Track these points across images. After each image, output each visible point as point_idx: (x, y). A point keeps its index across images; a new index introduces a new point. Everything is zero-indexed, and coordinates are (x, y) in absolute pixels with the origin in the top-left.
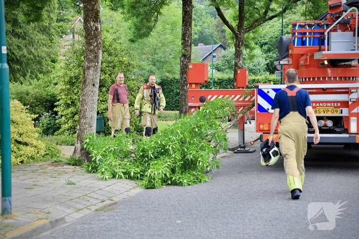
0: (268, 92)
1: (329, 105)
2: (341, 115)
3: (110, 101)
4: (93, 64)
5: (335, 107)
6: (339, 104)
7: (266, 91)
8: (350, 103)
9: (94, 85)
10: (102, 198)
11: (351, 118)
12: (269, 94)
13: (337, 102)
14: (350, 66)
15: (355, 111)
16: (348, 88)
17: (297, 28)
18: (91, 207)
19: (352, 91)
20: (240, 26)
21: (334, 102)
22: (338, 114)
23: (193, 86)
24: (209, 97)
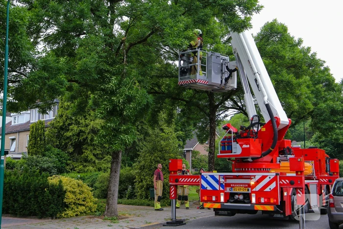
1: (241, 185)
2: (248, 192)
3: (155, 178)
4: (115, 160)
5: (245, 187)
6: (247, 185)
7: (205, 176)
8: (251, 185)
11: (252, 194)
12: (207, 178)
13: (246, 184)
15: (254, 190)
19: (252, 177)
21: (244, 184)
22: (246, 192)
23: (173, 173)
24: (181, 179)
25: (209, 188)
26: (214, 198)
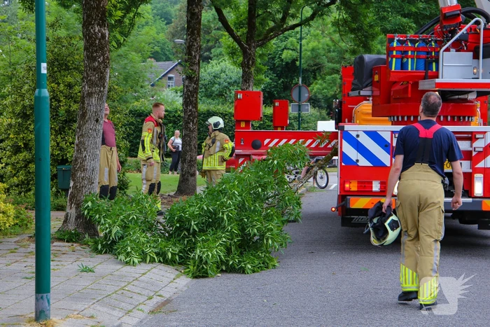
0: (358, 136)
4: (97, 89)
7: (354, 134)
8: (474, 154)
9: (97, 121)
10: (146, 292)
11: (475, 175)
12: (359, 139)
14: (466, 100)
15: (481, 165)
16: (471, 133)
17: (395, 44)
18: (141, 307)
19: (478, 136)
20: (250, 36)
23: (243, 125)
24: (267, 141)
25: (364, 162)
26: (376, 187)
